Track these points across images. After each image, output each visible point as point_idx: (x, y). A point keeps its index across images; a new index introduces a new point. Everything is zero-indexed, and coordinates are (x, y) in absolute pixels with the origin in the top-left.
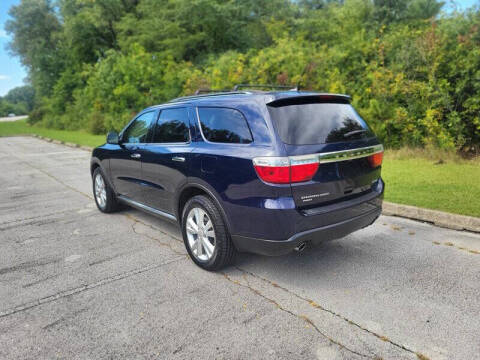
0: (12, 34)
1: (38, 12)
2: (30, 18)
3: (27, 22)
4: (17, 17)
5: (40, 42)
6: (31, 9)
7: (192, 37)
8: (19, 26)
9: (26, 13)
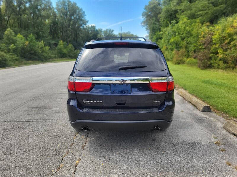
0: (144, 17)
1: (154, 7)
2: (151, 10)
3: (150, 11)
4: (146, 10)
5: (153, 20)
6: (152, 6)
7: (215, 8)
8: (147, 14)
9: (150, 8)
